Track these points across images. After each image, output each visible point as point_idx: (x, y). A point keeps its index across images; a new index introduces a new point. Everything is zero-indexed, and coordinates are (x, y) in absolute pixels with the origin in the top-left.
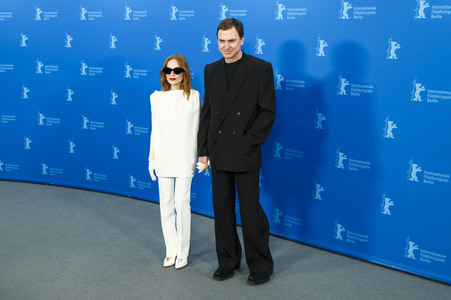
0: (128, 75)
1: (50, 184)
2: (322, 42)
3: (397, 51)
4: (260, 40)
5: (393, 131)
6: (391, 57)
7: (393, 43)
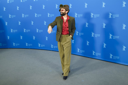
0: (49, 16)
1: (29, 49)
2: (104, 3)
3: (125, 5)
4: (86, 4)
5: (125, 27)
6: (123, 6)
7: (124, 2)
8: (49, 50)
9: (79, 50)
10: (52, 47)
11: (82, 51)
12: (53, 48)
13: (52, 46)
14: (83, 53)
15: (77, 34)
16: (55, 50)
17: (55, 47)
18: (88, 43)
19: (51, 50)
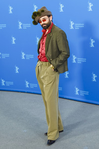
0: (20, 26)
8: (21, 92)
9: (78, 90)
10: (27, 86)
11: (83, 93)
12: (29, 88)
13: (27, 83)
14: (86, 96)
15: (74, 61)
16: (32, 92)
17: (33, 86)
18: (96, 78)
19: (26, 91)
